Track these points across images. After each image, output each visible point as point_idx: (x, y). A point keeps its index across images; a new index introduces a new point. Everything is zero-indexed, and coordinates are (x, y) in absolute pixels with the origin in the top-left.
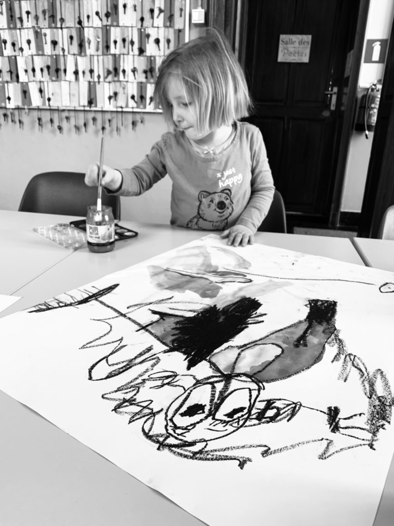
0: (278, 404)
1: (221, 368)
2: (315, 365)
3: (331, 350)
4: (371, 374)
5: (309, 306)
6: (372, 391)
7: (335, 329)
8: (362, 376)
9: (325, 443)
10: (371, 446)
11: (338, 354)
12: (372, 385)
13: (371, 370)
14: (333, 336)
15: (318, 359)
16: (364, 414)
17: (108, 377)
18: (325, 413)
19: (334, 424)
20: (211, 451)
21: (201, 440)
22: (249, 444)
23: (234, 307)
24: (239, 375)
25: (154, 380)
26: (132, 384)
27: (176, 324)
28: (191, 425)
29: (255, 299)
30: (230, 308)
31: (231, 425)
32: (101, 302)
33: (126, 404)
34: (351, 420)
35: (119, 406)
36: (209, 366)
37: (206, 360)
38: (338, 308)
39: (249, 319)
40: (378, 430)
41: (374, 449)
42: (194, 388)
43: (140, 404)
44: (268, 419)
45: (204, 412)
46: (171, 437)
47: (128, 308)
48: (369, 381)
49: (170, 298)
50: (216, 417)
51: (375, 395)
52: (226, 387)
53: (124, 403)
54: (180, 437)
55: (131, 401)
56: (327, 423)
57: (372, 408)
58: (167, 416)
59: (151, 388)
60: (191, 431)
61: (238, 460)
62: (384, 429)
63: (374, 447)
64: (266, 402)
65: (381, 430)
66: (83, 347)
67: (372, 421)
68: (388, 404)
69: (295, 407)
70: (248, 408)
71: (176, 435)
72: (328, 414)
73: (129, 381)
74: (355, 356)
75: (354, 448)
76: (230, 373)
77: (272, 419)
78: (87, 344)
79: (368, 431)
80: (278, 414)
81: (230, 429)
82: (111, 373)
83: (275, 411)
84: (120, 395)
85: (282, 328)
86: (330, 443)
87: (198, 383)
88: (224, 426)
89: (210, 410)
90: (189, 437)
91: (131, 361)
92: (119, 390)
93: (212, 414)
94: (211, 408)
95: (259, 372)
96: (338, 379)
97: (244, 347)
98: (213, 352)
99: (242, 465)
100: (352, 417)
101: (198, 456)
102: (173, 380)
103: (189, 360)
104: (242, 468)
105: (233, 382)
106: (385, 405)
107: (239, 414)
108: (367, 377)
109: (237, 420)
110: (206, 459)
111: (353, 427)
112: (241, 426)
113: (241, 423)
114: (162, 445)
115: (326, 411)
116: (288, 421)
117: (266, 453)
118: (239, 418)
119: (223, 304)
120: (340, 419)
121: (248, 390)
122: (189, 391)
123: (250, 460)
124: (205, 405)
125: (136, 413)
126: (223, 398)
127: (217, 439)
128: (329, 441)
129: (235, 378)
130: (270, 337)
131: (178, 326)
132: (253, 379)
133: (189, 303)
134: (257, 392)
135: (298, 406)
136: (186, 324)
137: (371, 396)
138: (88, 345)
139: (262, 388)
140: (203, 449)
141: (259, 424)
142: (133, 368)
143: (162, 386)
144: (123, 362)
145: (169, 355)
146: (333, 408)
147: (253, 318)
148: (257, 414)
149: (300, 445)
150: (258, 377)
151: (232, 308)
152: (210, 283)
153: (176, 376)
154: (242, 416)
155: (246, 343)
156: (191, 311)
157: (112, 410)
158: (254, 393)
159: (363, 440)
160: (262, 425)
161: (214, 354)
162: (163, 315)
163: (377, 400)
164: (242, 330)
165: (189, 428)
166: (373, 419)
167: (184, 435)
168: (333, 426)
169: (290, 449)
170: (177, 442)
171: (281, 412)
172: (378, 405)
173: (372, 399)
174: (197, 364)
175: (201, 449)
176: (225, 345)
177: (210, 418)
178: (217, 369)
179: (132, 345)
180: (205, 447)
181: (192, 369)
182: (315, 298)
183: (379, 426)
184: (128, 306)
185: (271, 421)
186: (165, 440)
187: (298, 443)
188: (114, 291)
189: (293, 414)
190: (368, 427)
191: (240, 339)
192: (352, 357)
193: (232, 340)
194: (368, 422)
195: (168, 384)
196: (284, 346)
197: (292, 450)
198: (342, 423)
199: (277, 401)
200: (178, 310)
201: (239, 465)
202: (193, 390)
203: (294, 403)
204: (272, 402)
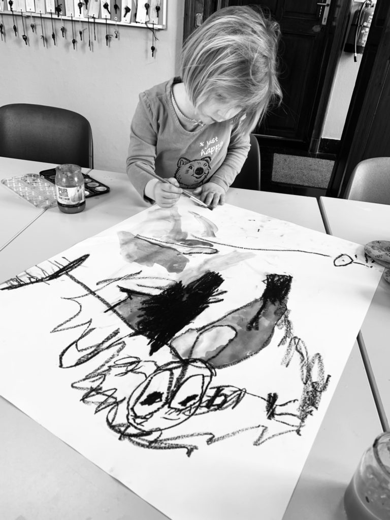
0: (226, 391)
1: (180, 353)
2: (264, 349)
3: (279, 333)
4: (310, 359)
5: (266, 282)
6: (309, 376)
7: (286, 309)
8: (302, 361)
9: (261, 429)
10: (298, 432)
11: (285, 338)
12: (309, 370)
13: (311, 354)
14: (283, 318)
15: (266, 343)
16: (297, 400)
17: (77, 364)
18: (265, 399)
19: (271, 410)
20: (165, 440)
21: (156, 429)
22: (197, 432)
23: (198, 283)
24: (195, 360)
25: (119, 367)
26: (99, 371)
27: (143, 304)
28: (150, 414)
29: (218, 273)
30: (194, 285)
31: (184, 413)
32: (72, 277)
33: (93, 393)
34: (286, 406)
35: (87, 396)
36: (170, 351)
37: (167, 344)
38: (293, 285)
39: (210, 298)
40: (306, 416)
41: (300, 435)
42: (155, 375)
43: (105, 393)
44: (216, 407)
45: (161, 400)
46: (131, 426)
47: (97, 284)
48: (308, 367)
49: (139, 273)
50: (172, 406)
51: (310, 381)
52: (183, 373)
53: (91, 392)
54: (139, 427)
55: (97, 390)
56: (265, 410)
57: (306, 394)
58: (128, 405)
59: (116, 375)
60: (148, 420)
61: (187, 448)
62: (311, 415)
63: (301, 433)
64: (216, 389)
65: (309, 416)
66: (54, 331)
67: (303, 408)
68: (319, 390)
69: (240, 394)
70: (199, 395)
71: (135, 425)
72: (267, 401)
73: (97, 368)
74: (299, 339)
75: (284, 434)
76: (187, 358)
77: (220, 407)
78: (58, 326)
79: (298, 417)
80: (225, 402)
81: (182, 417)
82: (80, 359)
83: (223, 398)
84: (88, 384)
85: (239, 307)
86: (265, 429)
87: (159, 369)
88: (178, 415)
89: (167, 398)
90: (147, 427)
91: (99, 346)
92: (87, 378)
93: (168, 402)
94: (168, 396)
95: (214, 357)
96: (282, 364)
97: (202, 330)
98: (174, 335)
99: (189, 453)
100: (287, 403)
101: (153, 445)
102: (136, 366)
103: (152, 345)
104: (189, 456)
105: (190, 367)
106: (317, 390)
107: (192, 402)
108: (306, 362)
109: (189, 408)
110: (161, 448)
111: (286, 414)
112: (192, 415)
113: (192, 411)
114: (123, 435)
115: (266, 398)
116: (233, 408)
117: (210, 441)
118: (191, 405)
119: (188, 280)
120: (277, 405)
121: (202, 376)
122: (149, 378)
123: (196, 448)
124: (163, 393)
125: (102, 403)
126: (179, 386)
127: (170, 427)
128: (264, 428)
129: (192, 364)
130: (227, 317)
131: (144, 306)
132: (207, 365)
133: (157, 278)
134: (209, 378)
135: (243, 393)
136: (151, 304)
137: (307, 382)
138: (59, 329)
139: (214, 374)
140: (158, 438)
141: (208, 412)
142: (101, 353)
143: (126, 373)
144: (91, 347)
145: (134, 340)
146: (272, 395)
147: (214, 296)
148: (207, 402)
149: (240, 432)
150: (211, 363)
151: (196, 285)
152: (178, 255)
153: (139, 362)
154: (194, 404)
155: (205, 324)
156: (157, 288)
157: (81, 400)
158: (207, 380)
159: (293, 426)
160: (210, 413)
161: (175, 338)
162: (131, 293)
163: (311, 386)
164: (203, 309)
165: (148, 417)
166: (304, 405)
167: (143, 424)
168: (270, 413)
169: (231, 436)
170: (136, 432)
171: (228, 399)
172: (311, 391)
173: (307, 385)
174: (159, 348)
175: (156, 438)
176: (186, 328)
177: (166, 406)
178: (177, 355)
179: (100, 328)
180: (160, 436)
181: (154, 354)
182: (273, 273)
183: (308, 412)
184: (97, 282)
185: (218, 409)
186: (126, 430)
187: (238, 430)
188: (85, 263)
189: (238, 402)
190: (298, 413)
191: (200, 321)
192: (297, 340)
193: (193, 321)
194: (299, 408)
195: (132, 371)
196: (238, 328)
197: (233, 437)
198: (278, 410)
199: (226, 388)
200: (145, 286)
201: (187, 453)
202: (154, 378)
203: (240, 390)
204: (221, 389)
